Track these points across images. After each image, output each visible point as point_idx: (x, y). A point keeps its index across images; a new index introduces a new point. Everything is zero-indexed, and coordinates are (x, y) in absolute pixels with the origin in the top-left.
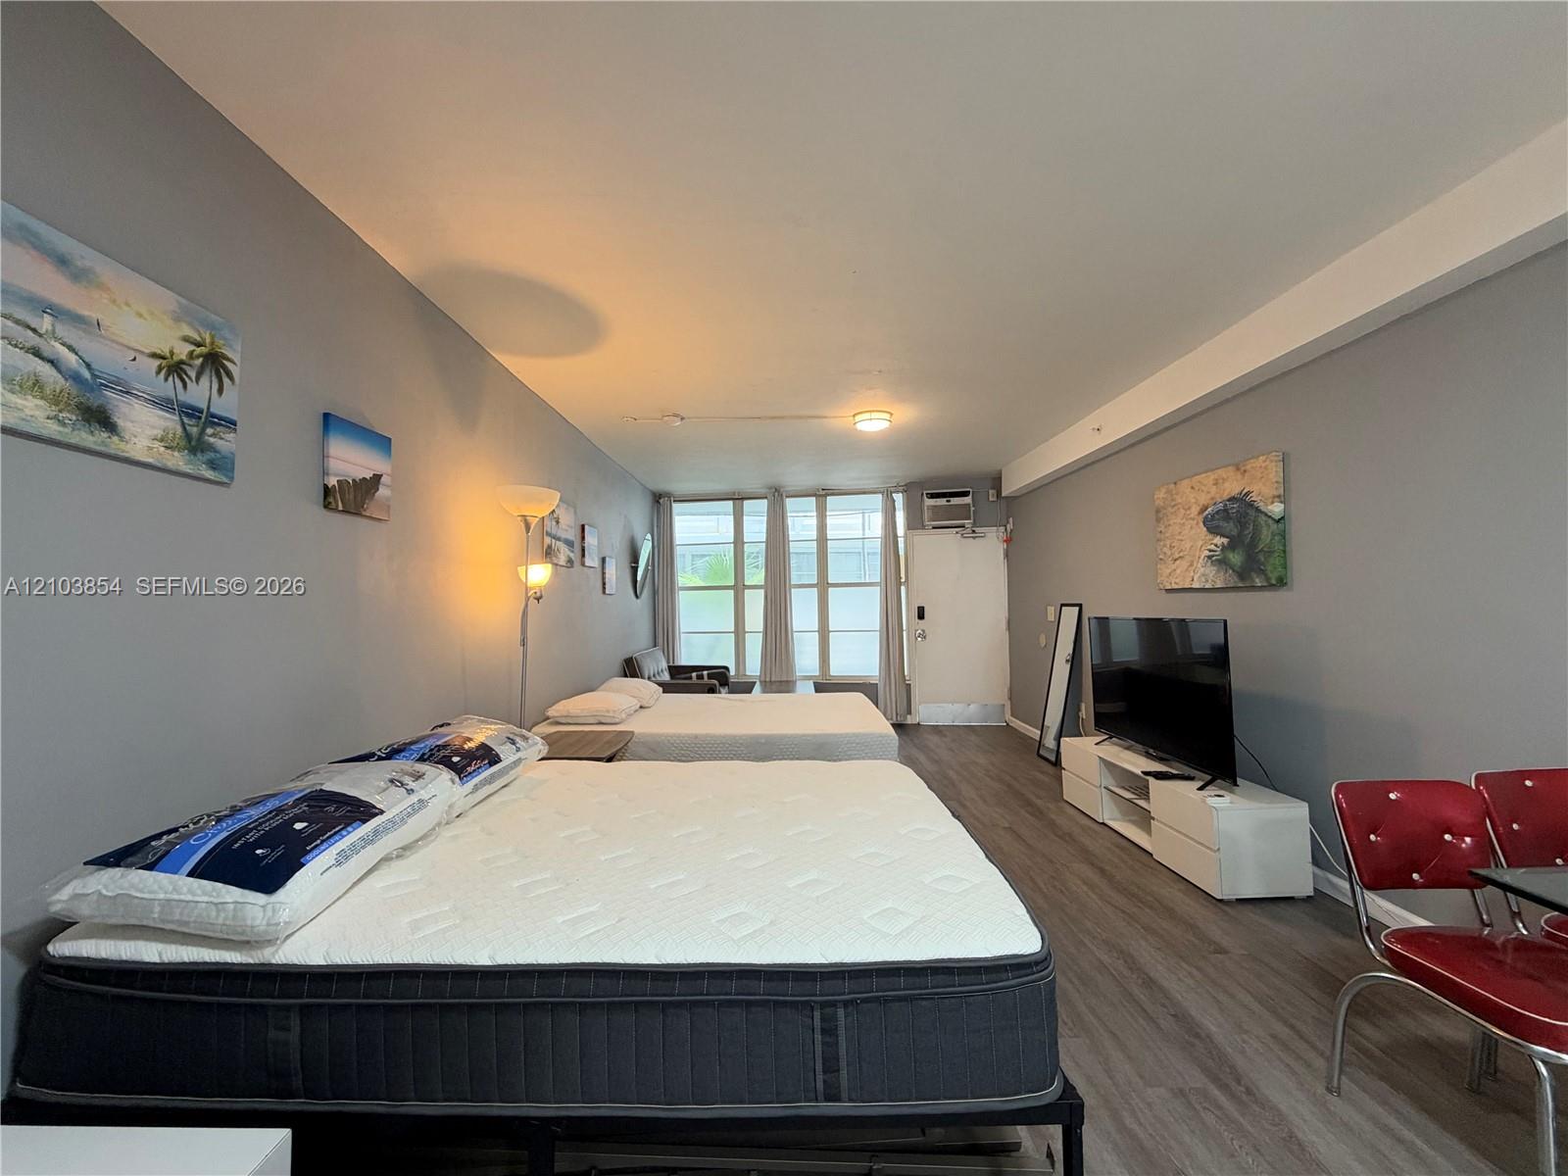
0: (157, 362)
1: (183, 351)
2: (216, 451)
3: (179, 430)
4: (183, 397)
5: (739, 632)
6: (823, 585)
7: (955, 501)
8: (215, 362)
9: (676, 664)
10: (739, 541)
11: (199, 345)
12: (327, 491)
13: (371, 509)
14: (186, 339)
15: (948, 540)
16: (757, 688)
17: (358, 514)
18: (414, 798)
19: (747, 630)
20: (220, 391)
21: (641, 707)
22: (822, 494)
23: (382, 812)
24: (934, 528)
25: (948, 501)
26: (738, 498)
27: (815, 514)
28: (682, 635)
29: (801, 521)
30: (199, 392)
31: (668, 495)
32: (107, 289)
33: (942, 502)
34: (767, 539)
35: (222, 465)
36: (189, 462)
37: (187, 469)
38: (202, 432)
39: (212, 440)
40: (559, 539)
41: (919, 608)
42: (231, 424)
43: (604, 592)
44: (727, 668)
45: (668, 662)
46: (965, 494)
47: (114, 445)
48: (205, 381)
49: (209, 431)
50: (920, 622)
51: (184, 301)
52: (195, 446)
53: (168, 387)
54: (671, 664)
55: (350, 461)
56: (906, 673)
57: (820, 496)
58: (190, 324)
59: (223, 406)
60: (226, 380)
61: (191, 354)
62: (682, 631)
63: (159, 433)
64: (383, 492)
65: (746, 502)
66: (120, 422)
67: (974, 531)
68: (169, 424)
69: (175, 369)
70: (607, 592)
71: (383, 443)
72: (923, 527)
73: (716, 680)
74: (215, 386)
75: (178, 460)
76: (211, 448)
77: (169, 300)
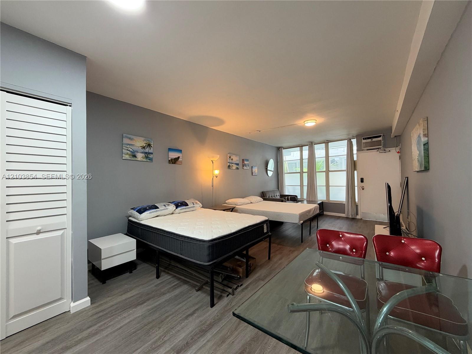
0: (141, 147)
1: (145, 145)
2: (150, 157)
3: (145, 156)
4: (145, 151)
5: (302, 186)
6: (328, 171)
7: (374, 140)
8: (149, 145)
9: (284, 194)
10: (302, 159)
11: (147, 143)
12: (169, 161)
13: (178, 162)
14: (145, 143)
15: (374, 154)
16: (305, 202)
17: (175, 163)
18: (165, 208)
19: (304, 185)
20: (150, 149)
21: (251, 203)
22: (327, 142)
23: (159, 208)
24: (367, 150)
25: (371, 140)
26: (301, 146)
27: (325, 149)
28: (286, 186)
29: (320, 152)
30: (147, 150)
31: (281, 147)
32: (135, 140)
33: (369, 140)
34: (308, 158)
35: (151, 160)
36: (146, 160)
37: (145, 161)
38: (148, 155)
39: (149, 156)
40: (233, 163)
41: (361, 178)
42: (152, 153)
43: (252, 175)
44: (296, 196)
45: (280, 193)
46: (380, 136)
47: (136, 159)
48: (148, 148)
49: (149, 155)
50: (362, 183)
51: (144, 138)
52: (147, 157)
53: (143, 150)
54: (281, 194)
55: (173, 155)
56: (357, 201)
57: (326, 143)
58: (146, 141)
59: (151, 151)
60: (151, 147)
61: (146, 145)
62: (286, 185)
63: (142, 157)
64: (180, 159)
65: (303, 147)
66: (137, 156)
67: (385, 150)
68: (143, 155)
69: (144, 148)
70: (253, 175)
71: (180, 151)
72: (363, 150)
73: (294, 199)
74: (149, 149)
75: (144, 160)
76: (149, 157)
77: (143, 139)
